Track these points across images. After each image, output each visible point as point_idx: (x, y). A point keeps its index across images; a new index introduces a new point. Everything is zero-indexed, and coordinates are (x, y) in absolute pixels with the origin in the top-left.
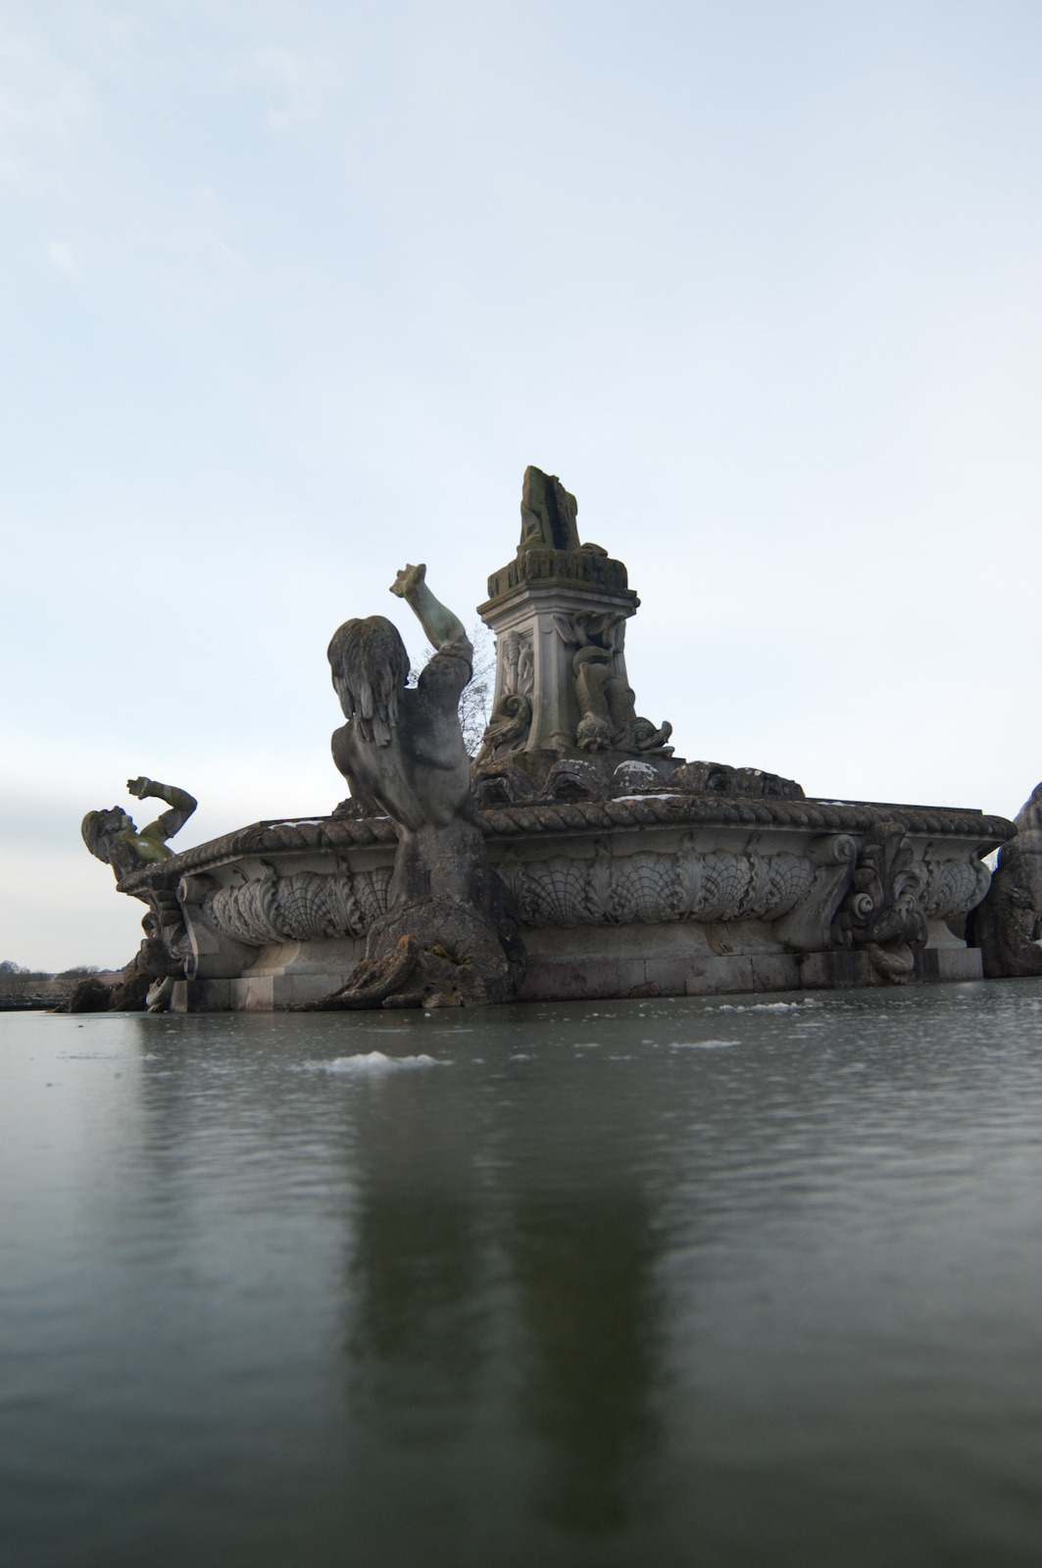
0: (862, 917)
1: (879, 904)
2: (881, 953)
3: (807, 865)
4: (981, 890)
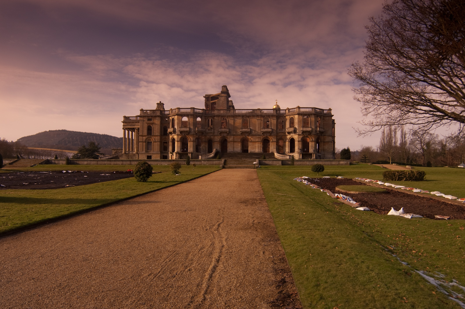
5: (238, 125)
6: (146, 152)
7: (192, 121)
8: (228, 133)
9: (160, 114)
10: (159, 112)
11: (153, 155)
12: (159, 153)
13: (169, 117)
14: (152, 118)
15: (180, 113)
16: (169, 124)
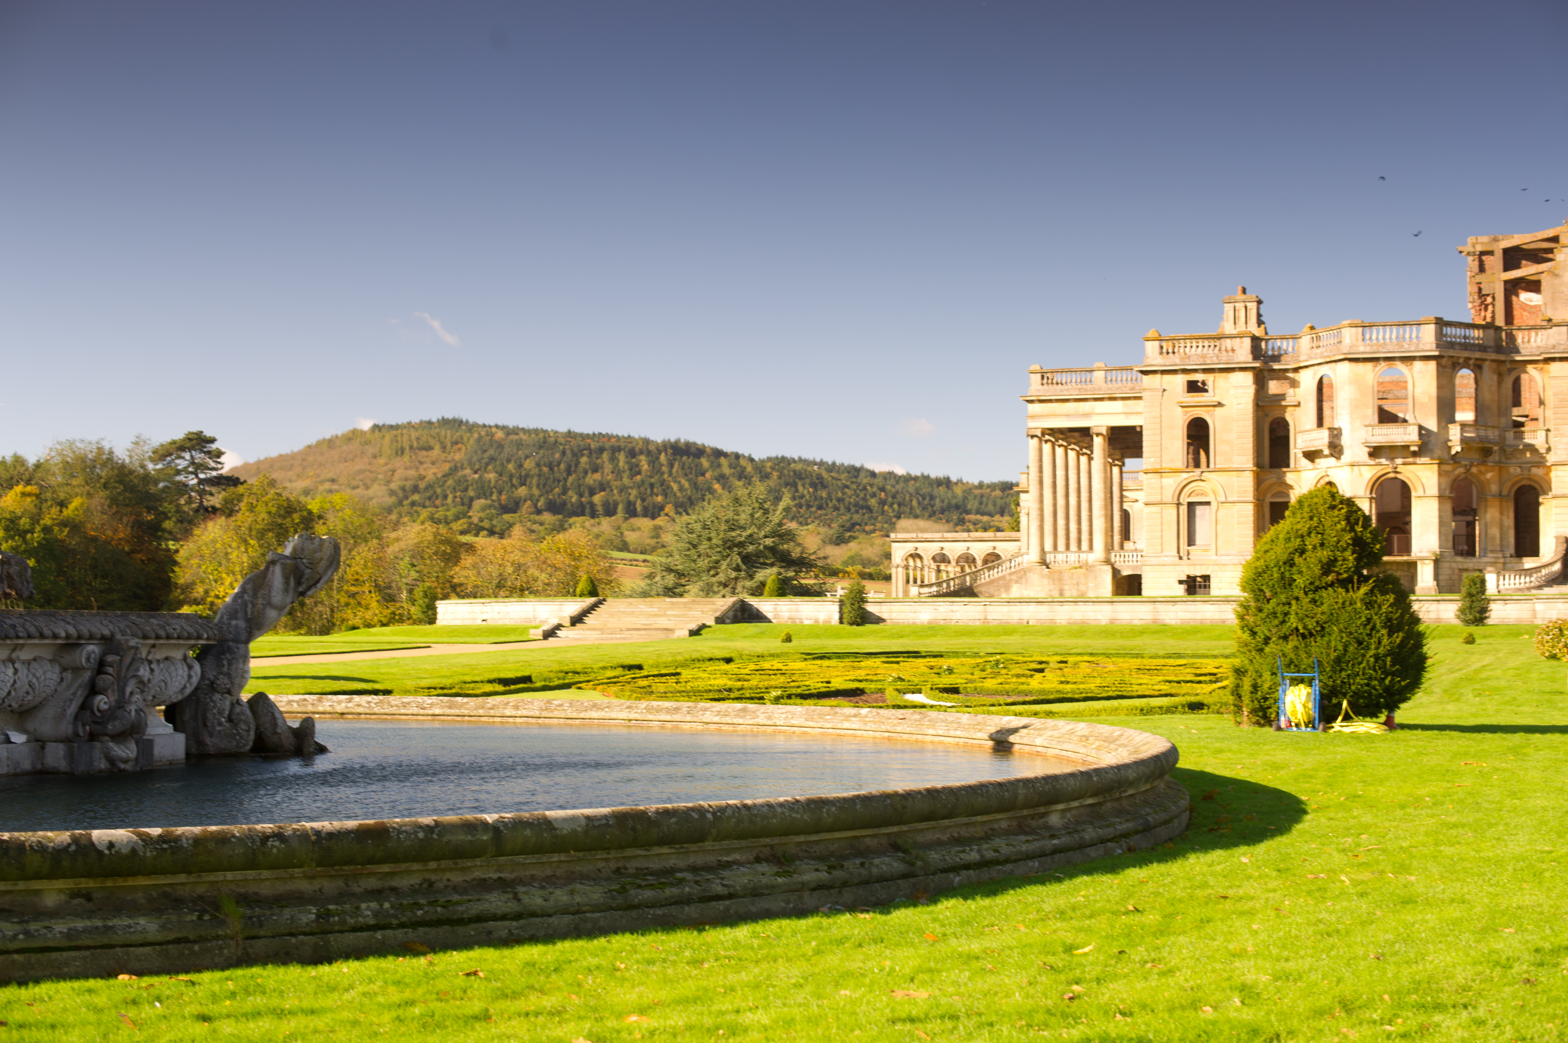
0: (98, 714)
1: (113, 704)
2: (111, 744)
3: (57, 669)
4: (191, 684)
6: (1181, 558)
7: (1433, 391)
9: (1250, 358)
10: (1247, 342)
11: (1220, 574)
13: (1296, 370)
14: (1209, 378)
15: (1363, 349)
16: (1299, 405)
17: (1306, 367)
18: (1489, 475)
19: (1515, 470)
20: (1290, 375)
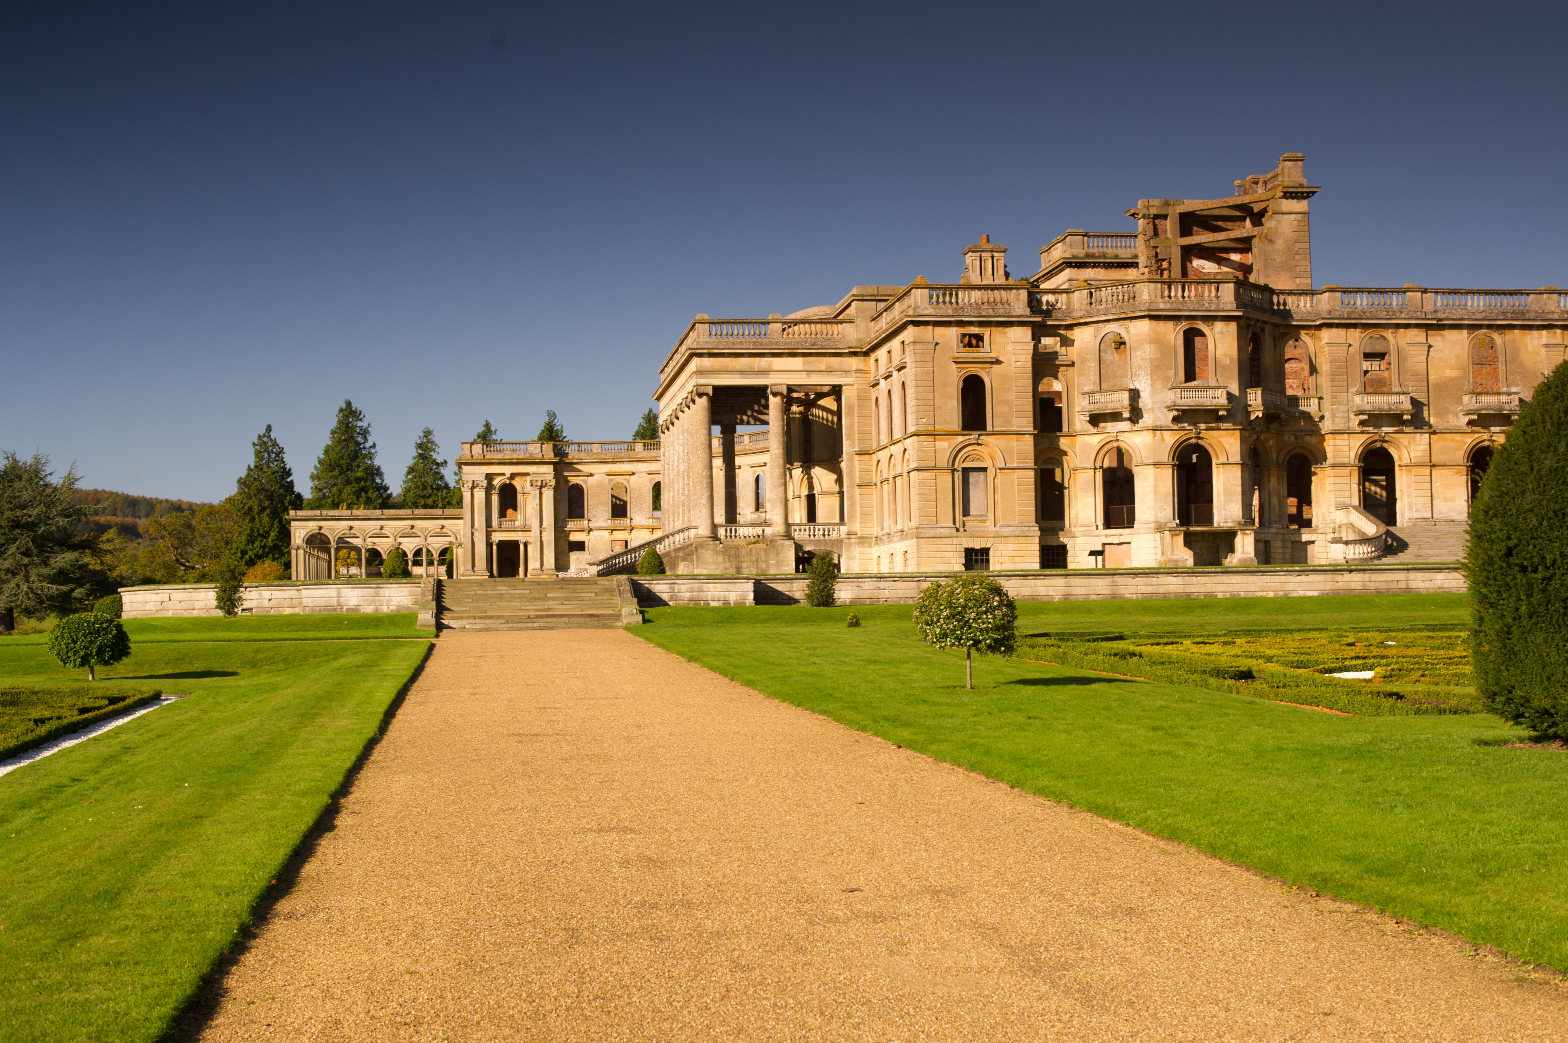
5: (1450, 373)
6: (957, 530)
7: (1234, 353)
8: (1405, 417)
9: (1027, 311)
10: (1024, 294)
11: (1001, 547)
12: (1036, 530)
13: (1070, 327)
14: (986, 332)
15: (1162, 305)
16: (1073, 365)
17: (1086, 324)
18: (1271, 442)
19: (1289, 438)
20: (1062, 332)
